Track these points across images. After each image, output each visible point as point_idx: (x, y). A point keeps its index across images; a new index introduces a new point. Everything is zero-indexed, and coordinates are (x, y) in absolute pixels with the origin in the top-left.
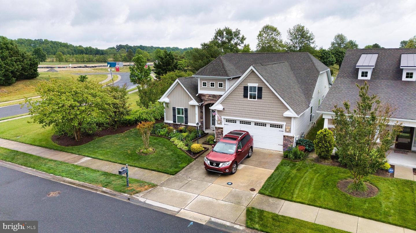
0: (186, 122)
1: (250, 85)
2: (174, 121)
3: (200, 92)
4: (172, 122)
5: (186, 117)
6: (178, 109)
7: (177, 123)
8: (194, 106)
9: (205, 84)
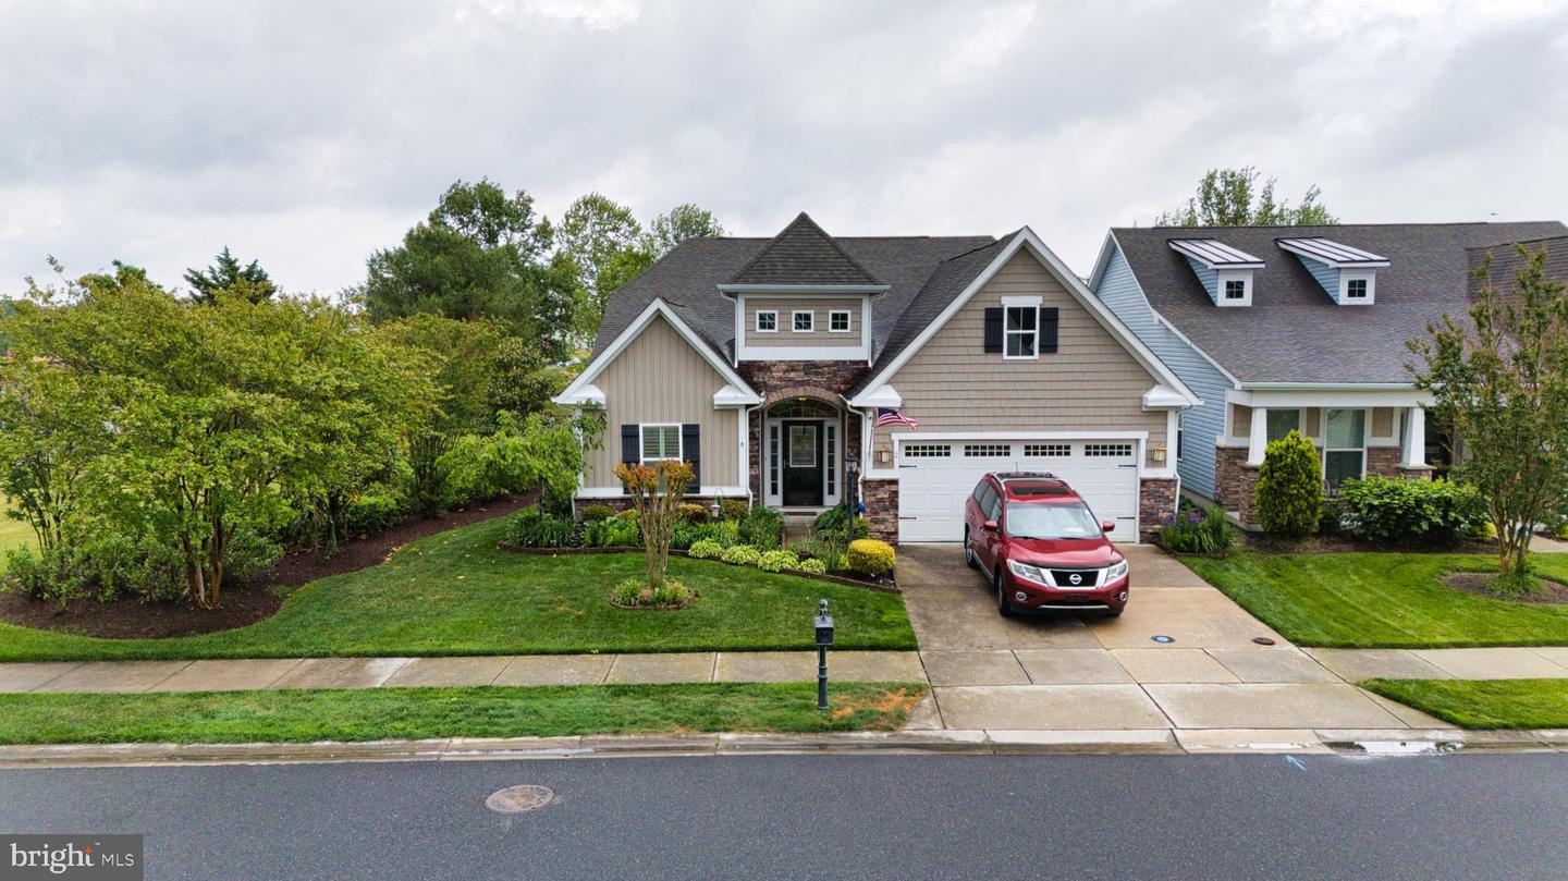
0: (693, 485)
1: (1009, 302)
3: (746, 353)
4: (616, 492)
5: (692, 460)
6: (653, 432)
8: (733, 413)
9: (767, 322)
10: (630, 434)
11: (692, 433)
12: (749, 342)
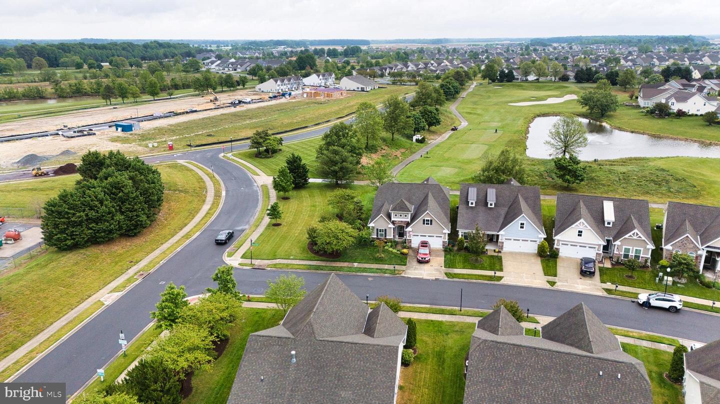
0: (385, 236)
1: (426, 219)
2: (377, 236)
3: (393, 219)
4: (376, 237)
5: (386, 233)
6: (380, 230)
7: (379, 237)
8: (391, 228)
9: (396, 215)
10: (377, 230)
11: (385, 230)
12: (394, 218)
